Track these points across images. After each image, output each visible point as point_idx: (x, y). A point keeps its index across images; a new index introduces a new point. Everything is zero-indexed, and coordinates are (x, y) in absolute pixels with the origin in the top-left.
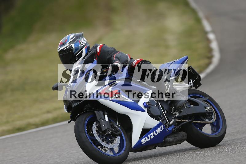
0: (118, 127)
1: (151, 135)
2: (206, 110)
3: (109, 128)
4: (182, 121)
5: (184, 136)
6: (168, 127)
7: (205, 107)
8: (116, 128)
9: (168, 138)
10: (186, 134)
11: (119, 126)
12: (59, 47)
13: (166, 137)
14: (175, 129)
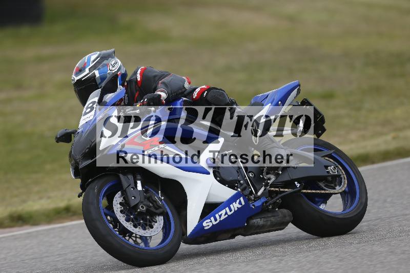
0: (161, 200)
1: (221, 215)
2: (328, 172)
3: (142, 202)
4: (282, 190)
5: (285, 217)
6: (255, 201)
7: (326, 167)
8: (155, 201)
9: (255, 220)
10: (290, 213)
11: (162, 198)
12: (73, 76)
13: (251, 218)
14: (268, 204)
